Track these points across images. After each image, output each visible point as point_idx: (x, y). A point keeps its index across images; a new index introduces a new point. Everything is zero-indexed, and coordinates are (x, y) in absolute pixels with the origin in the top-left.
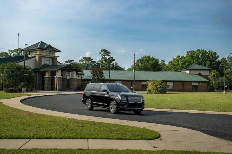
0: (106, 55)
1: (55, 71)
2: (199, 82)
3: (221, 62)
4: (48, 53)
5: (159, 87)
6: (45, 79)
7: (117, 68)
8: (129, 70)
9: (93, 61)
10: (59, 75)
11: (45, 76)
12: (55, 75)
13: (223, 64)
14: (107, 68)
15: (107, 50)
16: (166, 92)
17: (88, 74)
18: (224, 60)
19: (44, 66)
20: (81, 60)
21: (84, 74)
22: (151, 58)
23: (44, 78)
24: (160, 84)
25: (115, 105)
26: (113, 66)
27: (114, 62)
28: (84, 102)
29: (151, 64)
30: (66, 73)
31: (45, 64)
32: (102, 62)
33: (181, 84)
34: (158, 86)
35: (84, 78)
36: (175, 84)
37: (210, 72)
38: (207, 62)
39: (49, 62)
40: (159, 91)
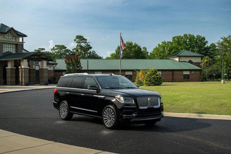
0: (82, 42)
1: (20, 61)
2: (190, 70)
3: (210, 48)
4: (11, 37)
5: (153, 78)
6: (7, 71)
7: (94, 57)
8: (108, 58)
9: (67, 50)
10: (24, 65)
11: (7, 66)
12: (20, 65)
13: (212, 51)
14: (83, 57)
15: (83, 37)
16: (162, 83)
17: (61, 64)
18: (213, 45)
19: (6, 54)
20: (53, 49)
21: (56, 64)
22: (134, 44)
23: (6, 69)
24: (154, 74)
25: (113, 113)
26: (90, 55)
27: (91, 50)
28: (57, 106)
29: (133, 51)
30: (34, 63)
31: (7, 52)
32: (77, 51)
33: (171, 73)
34: (151, 76)
35: (56, 69)
36: (164, 73)
37: (202, 59)
38: (196, 47)
39: (12, 50)
40: (153, 83)
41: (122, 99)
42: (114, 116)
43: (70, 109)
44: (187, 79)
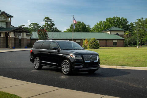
0: (49, 21)
1: (9, 32)
2: (117, 40)
3: (130, 25)
4: (3, 18)
7: (56, 30)
8: (65, 32)
9: (39, 26)
10: (12, 35)
11: (1, 36)
12: (9, 35)
13: (131, 27)
14: (49, 31)
15: (49, 18)
17: (35, 35)
20: (30, 25)
21: (32, 35)
22: (81, 23)
24: (94, 41)
25: (68, 65)
27: (54, 26)
28: (32, 61)
29: (81, 27)
30: (18, 34)
32: (45, 27)
33: (104, 41)
34: (93, 43)
35: (32, 38)
36: (100, 41)
37: (125, 32)
38: (121, 25)
39: (4, 25)
40: (93, 47)
41: (74, 56)
42: (68, 67)
43: (40, 63)
44: (115, 45)
